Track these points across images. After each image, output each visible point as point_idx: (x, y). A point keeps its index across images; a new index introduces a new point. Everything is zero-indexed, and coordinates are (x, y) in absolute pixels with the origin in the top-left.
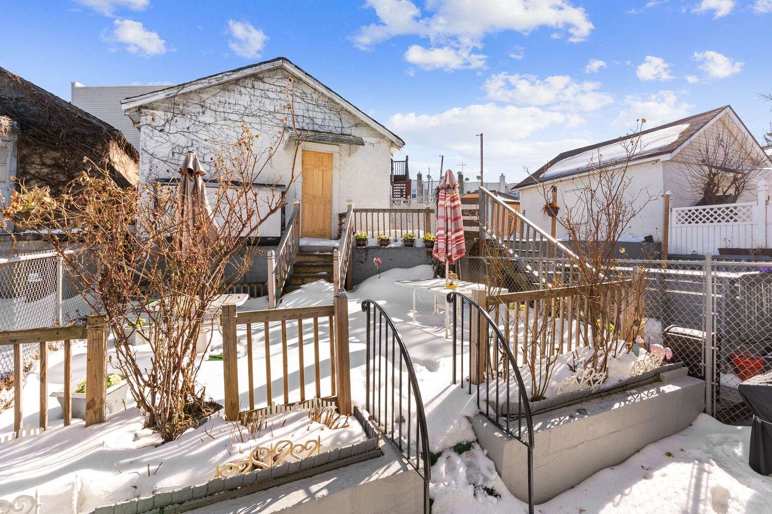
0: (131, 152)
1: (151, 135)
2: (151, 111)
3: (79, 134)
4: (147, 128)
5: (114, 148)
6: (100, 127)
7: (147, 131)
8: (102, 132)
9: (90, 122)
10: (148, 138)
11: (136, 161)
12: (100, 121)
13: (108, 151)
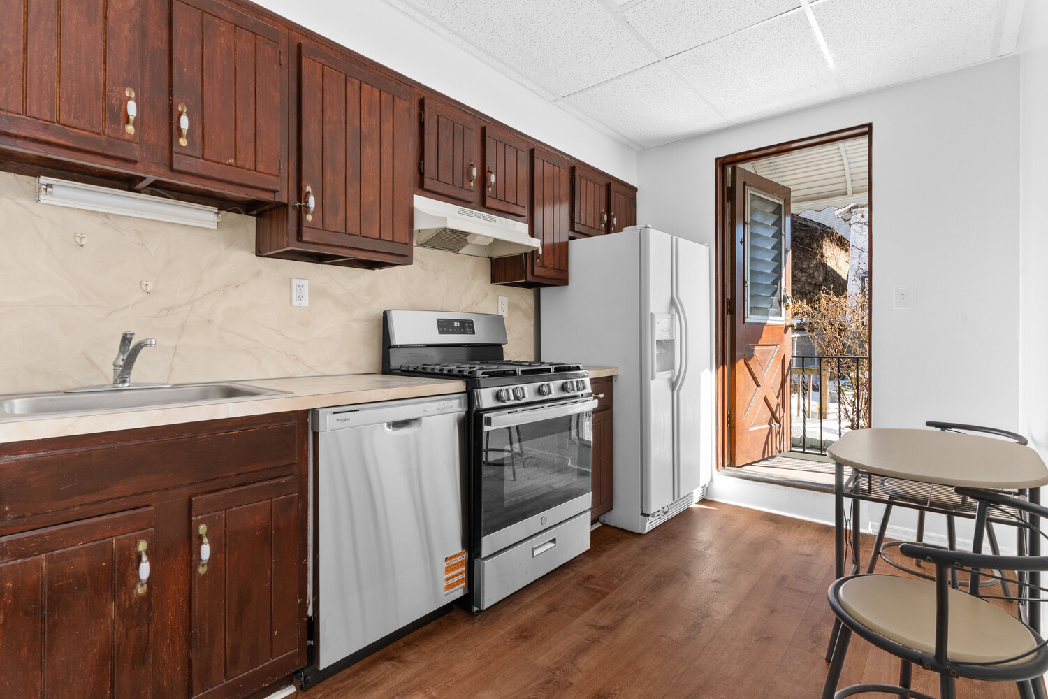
0: (842, 243)
1: (860, 231)
2: (861, 209)
3: (799, 237)
4: (856, 225)
5: (827, 243)
6: (816, 228)
7: (857, 228)
8: (817, 233)
9: (807, 226)
10: (858, 235)
11: (847, 251)
12: (816, 223)
13: (821, 248)
